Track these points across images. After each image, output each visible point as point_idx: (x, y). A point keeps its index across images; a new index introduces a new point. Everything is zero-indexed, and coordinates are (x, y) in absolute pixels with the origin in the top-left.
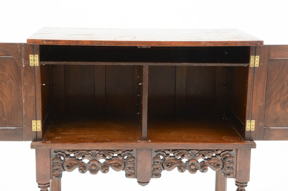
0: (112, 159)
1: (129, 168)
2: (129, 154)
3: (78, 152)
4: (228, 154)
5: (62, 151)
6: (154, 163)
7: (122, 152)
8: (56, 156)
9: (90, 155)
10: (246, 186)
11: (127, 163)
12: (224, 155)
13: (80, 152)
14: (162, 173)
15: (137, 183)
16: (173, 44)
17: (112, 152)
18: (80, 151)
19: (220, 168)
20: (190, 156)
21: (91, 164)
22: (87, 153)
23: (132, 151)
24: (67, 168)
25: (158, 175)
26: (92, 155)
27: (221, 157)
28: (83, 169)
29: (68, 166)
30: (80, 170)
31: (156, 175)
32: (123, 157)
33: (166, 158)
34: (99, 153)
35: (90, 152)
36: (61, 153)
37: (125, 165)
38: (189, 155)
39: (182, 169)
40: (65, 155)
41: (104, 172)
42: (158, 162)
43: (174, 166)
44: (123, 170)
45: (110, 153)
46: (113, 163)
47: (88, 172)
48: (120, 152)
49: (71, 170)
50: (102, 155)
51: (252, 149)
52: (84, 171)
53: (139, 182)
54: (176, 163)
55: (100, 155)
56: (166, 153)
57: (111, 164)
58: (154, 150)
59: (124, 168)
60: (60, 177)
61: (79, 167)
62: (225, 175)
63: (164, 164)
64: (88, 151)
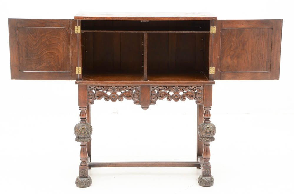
1: (136, 98)
2: (136, 89)
4: (198, 89)
5: (94, 86)
6: (152, 95)
8: (91, 90)
9: (111, 90)
10: (210, 109)
11: (135, 95)
12: (196, 89)
14: (157, 101)
15: (141, 108)
18: (105, 87)
19: (194, 98)
21: (112, 96)
23: (138, 87)
25: (154, 103)
26: (113, 89)
27: (194, 91)
29: (98, 96)
30: (105, 99)
31: (153, 103)
32: (132, 91)
33: (159, 91)
34: (117, 88)
35: (111, 87)
37: (133, 96)
38: (174, 89)
39: (169, 99)
40: (96, 89)
41: (120, 100)
42: (154, 94)
43: (164, 97)
44: (132, 99)
45: (124, 88)
46: (126, 95)
47: (110, 100)
48: (130, 88)
49: (100, 99)
50: (119, 90)
51: (213, 85)
52: (108, 100)
53: (142, 107)
54: (166, 95)
55: (118, 89)
56: (159, 88)
57: (125, 95)
58: (152, 86)
59: (133, 98)
60: (92, 103)
61: (104, 97)
62: (197, 102)
63: (158, 95)
64: (110, 87)
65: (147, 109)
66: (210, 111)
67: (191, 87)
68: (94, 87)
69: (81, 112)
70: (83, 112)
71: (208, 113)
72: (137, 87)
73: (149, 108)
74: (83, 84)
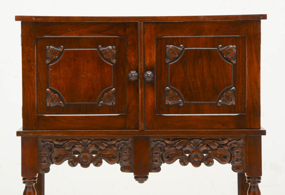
0: (105, 150)
1: (124, 160)
2: (124, 144)
3: (68, 141)
4: (235, 143)
5: (51, 140)
6: (152, 154)
7: (117, 142)
8: (44, 146)
9: (81, 146)
10: (260, 182)
11: (123, 154)
12: (231, 145)
13: (69, 142)
14: (161, 167)
15: (134, 179)
16: (170, 19)
17: (105, 142)
18: (71, 140)
19: (228, 160)
20: (193, 146)
22: (78, 143)
23: (128, 140)
24: (56, 160)
25: (157, 169)
26: (83, 145)
27: (228, 148)
28: (73, 162)
29: (56, 158)
30: (69, 163)
31: (155, 169)
32: (118, 147)
33: (166, 148)
34: (90, 143)
35: (81, 142)
36: (49, 142)
37: (120, 157)
39: (184, 162)
40: (53, 145)
41: (96, 165)
42: (157, 153)
43: (175, 158)
44: (117, 163)
45: (103, 142)
46: (107, 155)
47: (79, 165)
49: (59, 163)
50: (94, 146)
51: (263, 137)
52: (74, 164)
53: (136, 178)
54: (177, 154)
55: (92, 145)
56: (165, 143)
57: (104, 155)
58: (152, 139)
59: (119, 160)
60: (47, 170)
61: (68, 159)
62: (234, 169)
63: (163, 155)
64: (79, 141)
65: (146, 182)
66: (260, 185)
67: (223, 140)
68: (51, 142)
69: (26, 187)
70: (30, 187)
71: (256, 188)
72: (126, 140)
73: (148, 180)
74: (31, 134)
